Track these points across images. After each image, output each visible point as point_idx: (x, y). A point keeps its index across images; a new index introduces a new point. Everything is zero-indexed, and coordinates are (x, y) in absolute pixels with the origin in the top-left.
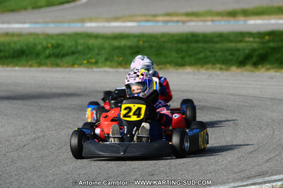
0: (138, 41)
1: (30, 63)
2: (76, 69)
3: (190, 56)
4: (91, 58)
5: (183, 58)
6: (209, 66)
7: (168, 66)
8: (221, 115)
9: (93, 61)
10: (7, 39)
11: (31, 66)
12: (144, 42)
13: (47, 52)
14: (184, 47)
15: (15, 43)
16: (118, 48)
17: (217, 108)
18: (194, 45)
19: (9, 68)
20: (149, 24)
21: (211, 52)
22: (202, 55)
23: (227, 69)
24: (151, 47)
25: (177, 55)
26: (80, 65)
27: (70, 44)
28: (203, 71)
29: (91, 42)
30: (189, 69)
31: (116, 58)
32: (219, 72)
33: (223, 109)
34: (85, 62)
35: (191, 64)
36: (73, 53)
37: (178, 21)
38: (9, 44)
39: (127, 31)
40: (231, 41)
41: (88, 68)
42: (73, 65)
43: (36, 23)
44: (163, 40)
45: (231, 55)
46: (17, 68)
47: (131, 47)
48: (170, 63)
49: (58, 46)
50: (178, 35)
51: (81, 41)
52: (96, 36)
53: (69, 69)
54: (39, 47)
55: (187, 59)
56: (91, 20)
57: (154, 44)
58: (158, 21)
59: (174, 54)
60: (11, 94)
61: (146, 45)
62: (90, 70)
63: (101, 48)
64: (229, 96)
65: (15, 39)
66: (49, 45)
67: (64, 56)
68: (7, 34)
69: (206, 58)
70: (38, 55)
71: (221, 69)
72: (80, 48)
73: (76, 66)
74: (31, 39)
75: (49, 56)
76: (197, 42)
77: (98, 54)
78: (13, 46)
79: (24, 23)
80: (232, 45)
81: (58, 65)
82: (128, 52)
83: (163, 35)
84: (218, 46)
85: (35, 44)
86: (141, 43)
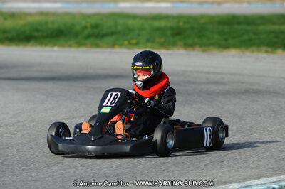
0: (178, 22)
1: (69, 43)
2: (117, 50)
3: (234, 38)
4: (132, 39)
5: (226, 40)
6: (254, 48)
7: (211, 48)
8: (279, 99)
9: (134, 41)
10: (42, 19)
11: (70, 46)
12: (185, 23)
13: (86, 32)
14: (226, 28)
15: (52, 23)
16: (158, 29)
17: (273, 92)
18: (236, 27)
19: (48, 48)
21: (255, 34)
22: (245, 37)
23: (273, 52)
24: (193, 28)
26: (121, 46)
28: (248, 53)
29: (131, 22)
30: (233, 52)
31: (157, 39)
32: (265, 55)
33: (279, 93)
34: (126, 42)
35: (235, 46)
36: (113, 33)
38: (47, 23)
39: (164, 12)
40: (274, 23)
41: (129, 49)
42: (113, 46)
44: (203, 21)
45: (277, 37)
46: (56, 48)
47: (172, 28)
48: (213, 45)
49: (96, 26)
50: (218, 16)
51: (120, 21)
52: (134, 17)
53: (109, 50)
54: (78, 28)
55: (231, 41)
59: (217, 36)
61: (187, 26)
62: (131, 51)
63: (141, 29)
64: (282, 80)
65: (51, 19)
66: (88, 25)
67: (104, 36)
68: (41, 14)
69: (250, 40)
70: (76, 35)
71: (266, 52)
72: (119, 28)
73: (117, 47)
75: (88, 36)
76: (239, 23)
77: (139, 35)
78: (50, 26)
80: (276, 27)
81: (97, 46)
82: (169, 33)
83: (202, 16)
84: (261, 28)
86: (181, 24)
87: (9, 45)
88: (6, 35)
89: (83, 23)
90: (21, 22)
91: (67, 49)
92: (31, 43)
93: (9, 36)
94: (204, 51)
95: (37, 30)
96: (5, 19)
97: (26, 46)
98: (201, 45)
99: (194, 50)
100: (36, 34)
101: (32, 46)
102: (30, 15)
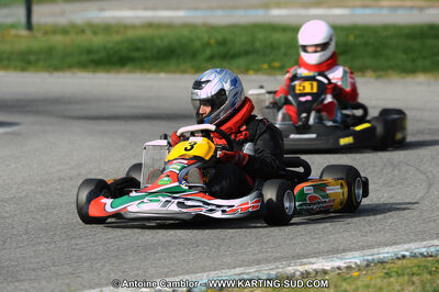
0: (347, 36)
1: (182, 67)
2: (251, 77)
3: (424, 58)
4: (274, 60)
5: (413, 61)
7: (390, 72)
9: (277, 64)
10: (150, 32)
11: (184, 72)
12: (356, 37)
13: (208, 52)
14: (416, 44)
15: (161, 38)
19: (151, 75)
20: (368, 11)
24: (366, 44)
25: (404, 57)
26: (258, 71)
27: (244, 39)
29: (276, 36)
30: (421, 78)
34: (265, 66)
35: (425, 70)
36: (247, 53)
37: (411, 8)
38: (152, 39)
41: (269, 75)
42: (246, 71)
43: (196, 9)
44: (385, 34)
46: (162, 75)
49: (223, 43)
51: (261, 35)
52: (285, 29)
54: (197, 44)
55: (420, 63)
56: (279, 6)
57: (371, 41)
58: (381, 7)
59: (401, 56)
60: (151, 112)
61: (358, 41)
62: (272, 78)
65: (162, 32)
66: (213, 41)
67: (234, 56)
68: (150, 25)
70: (194, 55)
72: (258, 45)
73: (251, 72)
74: (186, 33)
75: (212, 58)
77: (285, 55)
78: (158, 42)
79: (177, 9)
83: (386, 27)
85: (191, 41)
86: (351, 38)
87: (94, 72)
88: (92, 57)
89: (206, 38)
90: (117, 38)
91: (178, 76)
92: (127, 68)
93: (96, 57)
94: (378, 77)
95: (138, 49)
96: (95, 33)
97: (118, 72)
98: (375, 70)
99: (363, 76)
100: (135, 54)
101: (129, 72)
102: (134, 27)
